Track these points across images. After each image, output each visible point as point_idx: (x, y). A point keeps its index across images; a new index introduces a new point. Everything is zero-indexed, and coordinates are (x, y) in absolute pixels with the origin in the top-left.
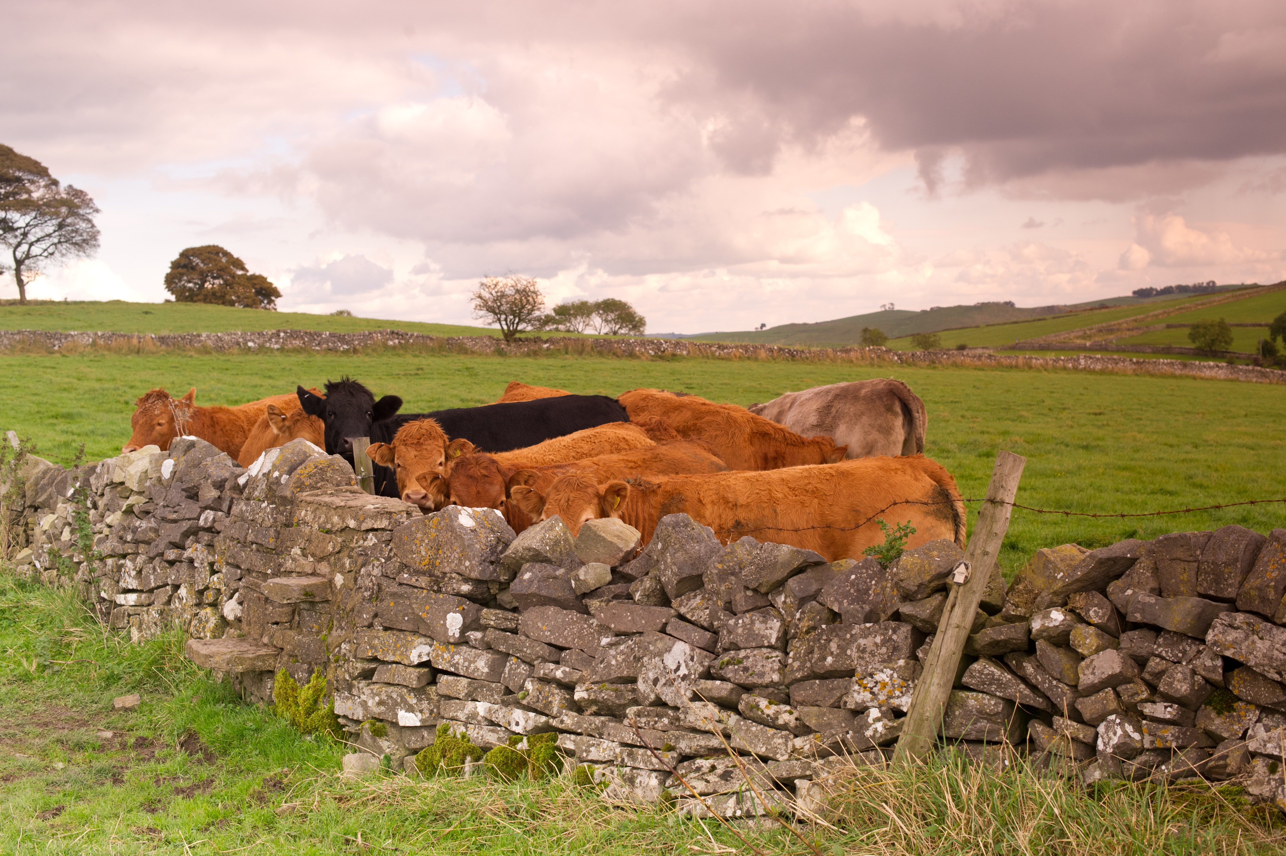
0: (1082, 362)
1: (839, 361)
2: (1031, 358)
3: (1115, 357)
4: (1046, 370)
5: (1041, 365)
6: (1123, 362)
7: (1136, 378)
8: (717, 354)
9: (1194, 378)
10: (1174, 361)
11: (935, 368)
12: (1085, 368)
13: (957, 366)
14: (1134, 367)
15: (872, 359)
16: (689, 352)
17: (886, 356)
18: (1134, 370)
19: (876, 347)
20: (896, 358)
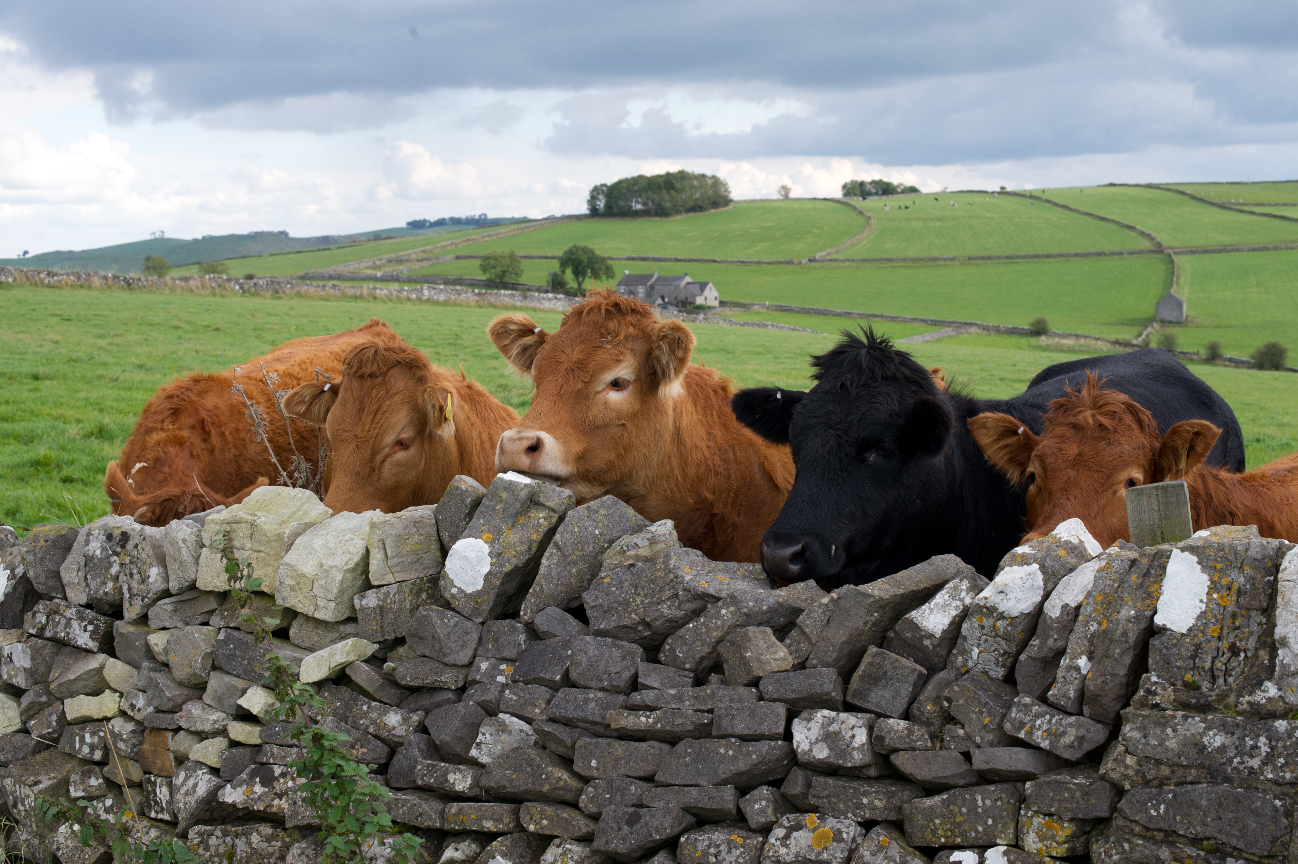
0: (426, 292)
1: (179, 290)
2: (375, 288)
3: (458, 287)
4: (390, 301)
5: (386, 296)
6: (466, 293)
7: (478, 310)
8: (46, 281)
9: (535, 310)
10: (514, 292)
11: (279, 298)
12: (429, 299)
13: (301, 296)
14: (476, 298)
15: (213, 288)
16: (15, 279)
17: (227, 285)
18: (477, 302)
19: (216, 276)
20: (237, 287)
